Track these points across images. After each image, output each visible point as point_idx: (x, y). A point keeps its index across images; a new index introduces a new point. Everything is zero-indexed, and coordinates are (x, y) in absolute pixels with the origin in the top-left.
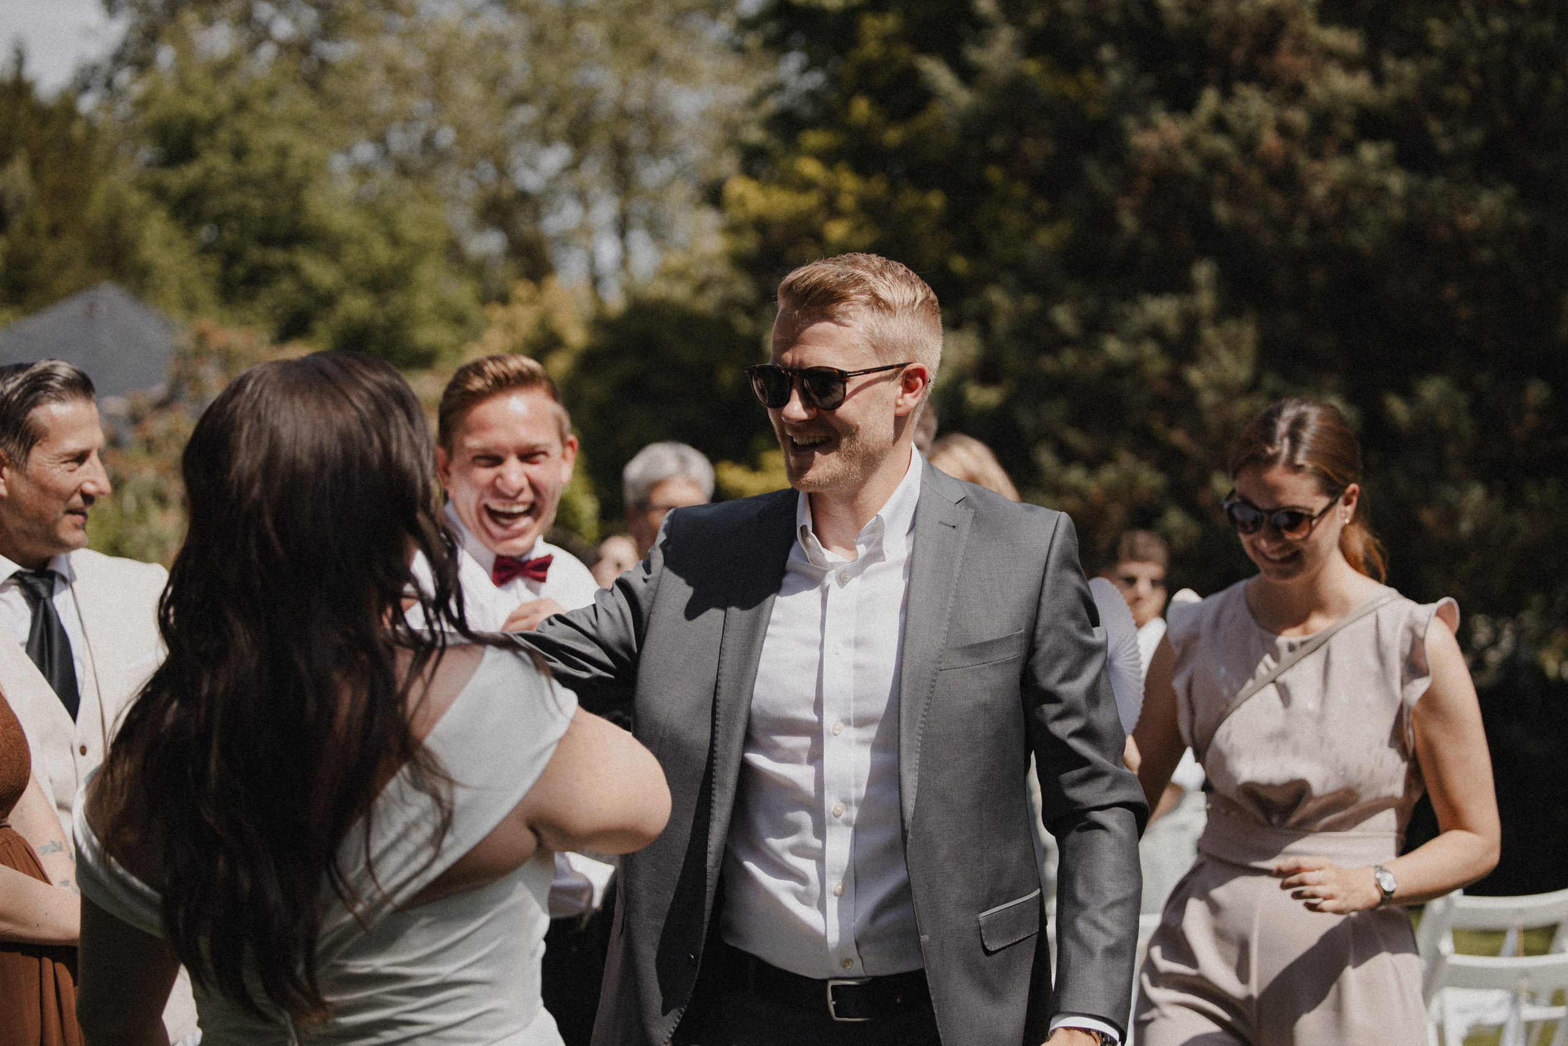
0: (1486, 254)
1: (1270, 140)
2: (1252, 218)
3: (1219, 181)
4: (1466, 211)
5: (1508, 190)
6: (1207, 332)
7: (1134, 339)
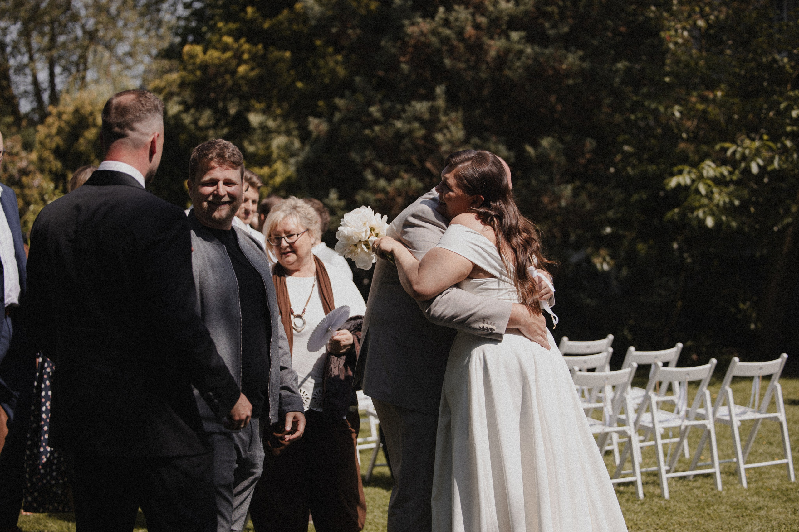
0: (571, 82)
1: (469, 30)
2: (461, 65)
3: (445, 48)
4: (561, 63)
5: (581, 53)
6: (443, 118)
7: (409, 121)
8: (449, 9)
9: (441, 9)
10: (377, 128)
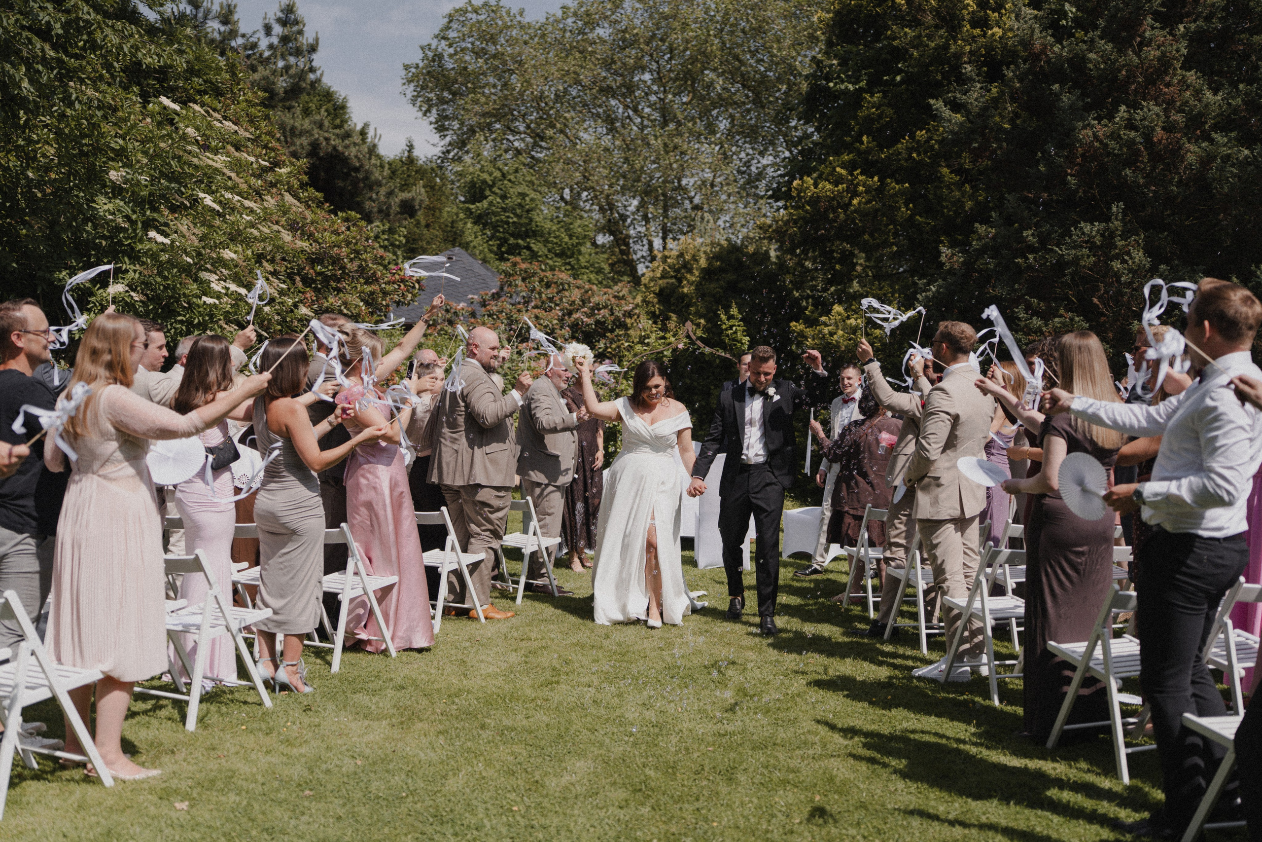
1: (1160, 135)
6: (1120, 243)
7: (1074, 248)
8: (1134, 106)
9: (1123, 108)
10: (1031, 256)
